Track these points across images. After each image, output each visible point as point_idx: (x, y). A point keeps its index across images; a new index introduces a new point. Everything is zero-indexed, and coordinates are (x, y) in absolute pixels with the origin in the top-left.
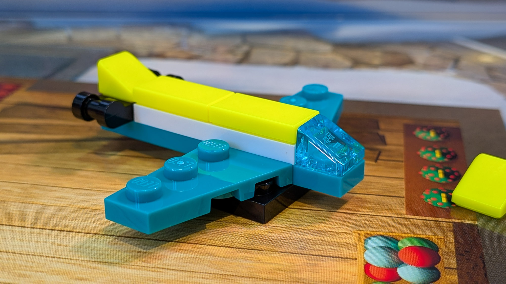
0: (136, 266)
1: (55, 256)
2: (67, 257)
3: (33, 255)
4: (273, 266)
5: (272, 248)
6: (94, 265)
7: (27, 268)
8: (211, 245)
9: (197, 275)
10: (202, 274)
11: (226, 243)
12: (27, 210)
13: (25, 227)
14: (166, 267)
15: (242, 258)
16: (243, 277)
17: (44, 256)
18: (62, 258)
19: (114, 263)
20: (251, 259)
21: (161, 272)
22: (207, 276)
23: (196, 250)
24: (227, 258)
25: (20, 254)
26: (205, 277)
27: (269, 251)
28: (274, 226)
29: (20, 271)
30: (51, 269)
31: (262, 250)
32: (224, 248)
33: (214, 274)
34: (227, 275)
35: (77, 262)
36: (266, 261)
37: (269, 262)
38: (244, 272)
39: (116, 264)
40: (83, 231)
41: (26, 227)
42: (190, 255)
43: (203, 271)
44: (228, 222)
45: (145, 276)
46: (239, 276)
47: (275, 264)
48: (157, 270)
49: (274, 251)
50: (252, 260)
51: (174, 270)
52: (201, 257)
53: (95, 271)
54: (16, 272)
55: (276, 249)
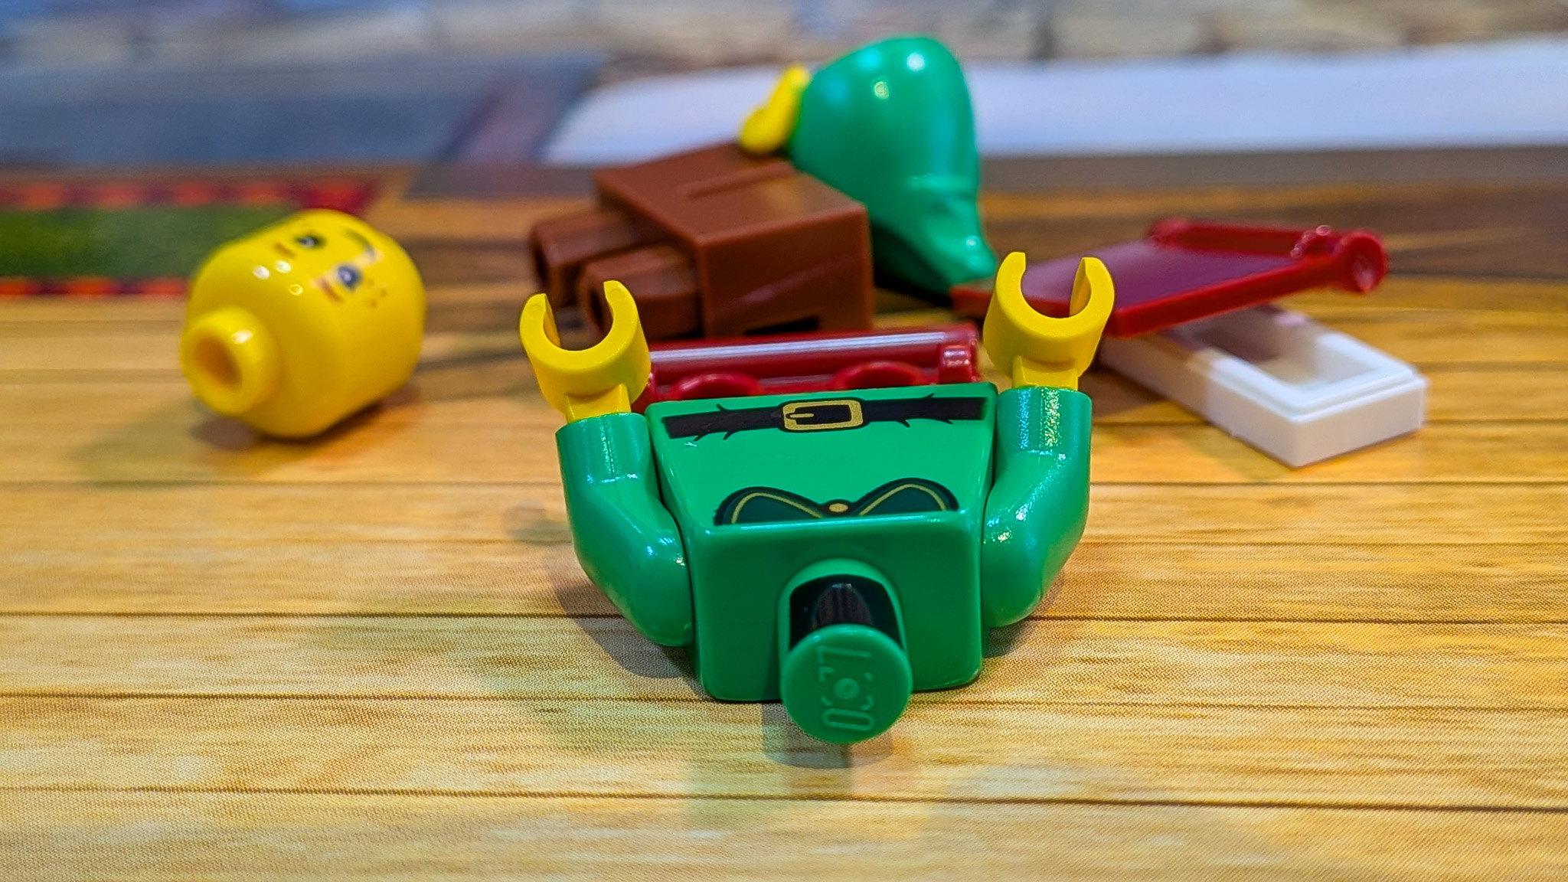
14: (1212, 700)
15: (1442, 650)
20: (1473, 651)
22: (1365, 716)
23: (1276, 639)
24: (1391, 654)
26: (1363, 720)
27: (1516, 623)
28: (1484, 545)
29: (732, 755)
32: (1361, 625)
33: (1384, 708)
34: (1430, 708)
36: (1530, 655)
37: (1540, 655)
38: (1480, 694)
42: (1264, 658)
43: (1344, 703)
44: (1321, 544)
45: (1157, 733)
46: (1473, 709)
48: (1186, 711)
49: (1534, 622)
50: (1481, 656)
51: (1243, 707)
52: (1309, 660)
53: (981, 730)
54: (722, 757)
55: (1538, 614)
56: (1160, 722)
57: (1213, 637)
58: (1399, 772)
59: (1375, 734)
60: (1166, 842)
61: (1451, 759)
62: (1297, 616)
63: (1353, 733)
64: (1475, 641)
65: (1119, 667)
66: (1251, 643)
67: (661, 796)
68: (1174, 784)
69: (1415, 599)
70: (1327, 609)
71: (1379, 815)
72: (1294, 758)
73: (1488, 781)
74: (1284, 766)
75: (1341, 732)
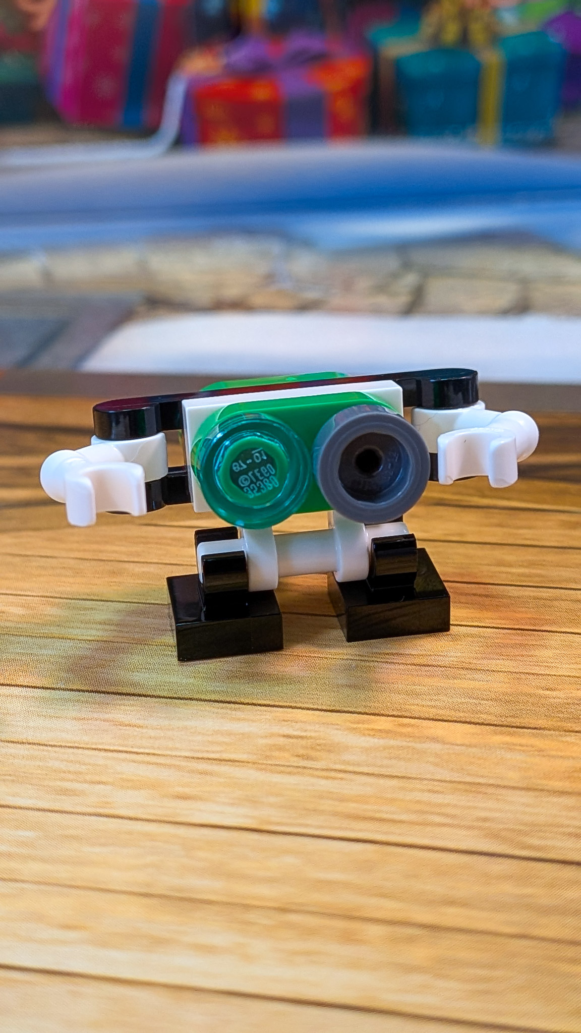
0: (288, 766)
1: (121, 749)
2: (147, 751)
3: (78, 748)
4: (569, 763)
5: (559, 724)
6: (202, 766)
7: (71, 777)
8: (433, 720)
9: (417, 785)
10: (425, 782)
11: (462, 714)
12: (44, 652)
13: (47, 688)
14: (350, 768)
15: (502, 745)
16: (514, 788)
17: (100, 750)
18: (137, 753)
19: (243, 762)
20: (520, 748)
21: (342, 779)
22: (438, 786)
23: (404, 730)
24: (470, 746)
25: (52, 746)
26: (436, 789)
27: (554, 730)
28: (555, 676)
29: (59, 783)
30: (120, 776)
31: (540, 729)
32: (459, 724)
33: (451, 782)
34: (479, 784)
35: (168, 761)
36: (554, 753)
37: (560, 754)
38: (513, 777)
39: (249, 762)
40: (165, 694)
41: (50, 688)
42: (392, 742)
43: (428, 776)
44: (455, 668)
45: (311, 788)
46: (504, 787)
47: (573, 758)
48: (333, 774)
49: (565, 731)
50: (523, 751)
51: (368, 774)
52: (418, 746)
53: (208, 778)
54: (51, 784)
55: (569, 725)
56: (314, 781)
57: (366, 726)
58: (444, 825)
59: (438, 799)
60: (290, 860)
61: (479, 819)
62: (422, 715)
63: (426, 797)
64: (523, 741)
65: (304, 742)
66: (388, 732)
67: (9, 807)
68: (309, 822)
69: (497, 709)
70: (441, 712)
71: (421, 852)
73: (495, 836)
74: (378, 815)
75: (418, 796)
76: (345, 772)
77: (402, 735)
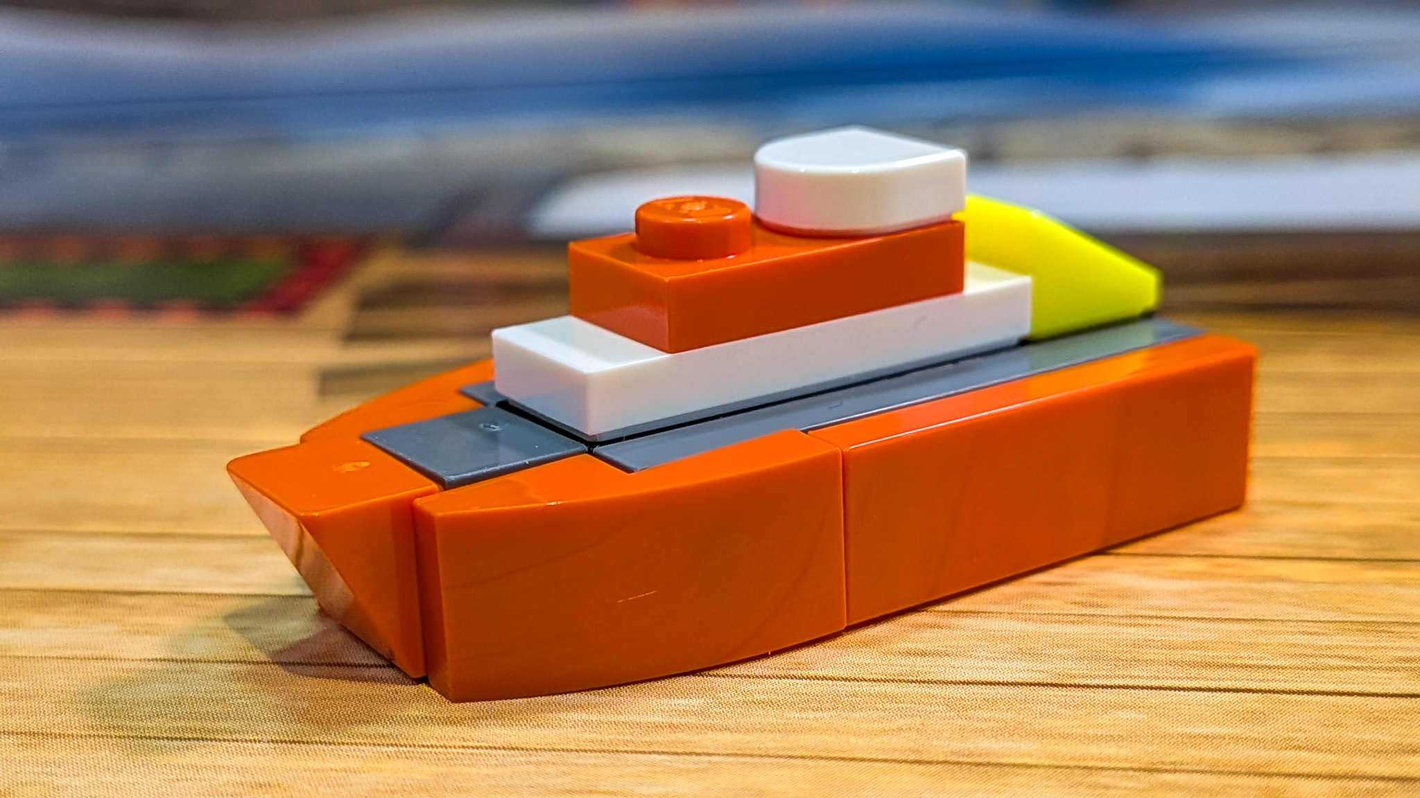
9: (1281, 627)
10: (1291, 624)
22: (1313, 627)
23: (1224, 571)
24: (1335, 583)
26: (1313, 630)
33: (1330, 622)
42: (1214, 584)
43: (1292, 618)
48: (1141, 621)
52: (1257, 586)
56: (1118, 629)
59: (1323, 641)
63: (1302, 639)
71: (1332, 699)
72: (1246, 657)
74: (1238, 662)
75: (1291, 639)
76: (1161, 618)
77: (1223, 576)
